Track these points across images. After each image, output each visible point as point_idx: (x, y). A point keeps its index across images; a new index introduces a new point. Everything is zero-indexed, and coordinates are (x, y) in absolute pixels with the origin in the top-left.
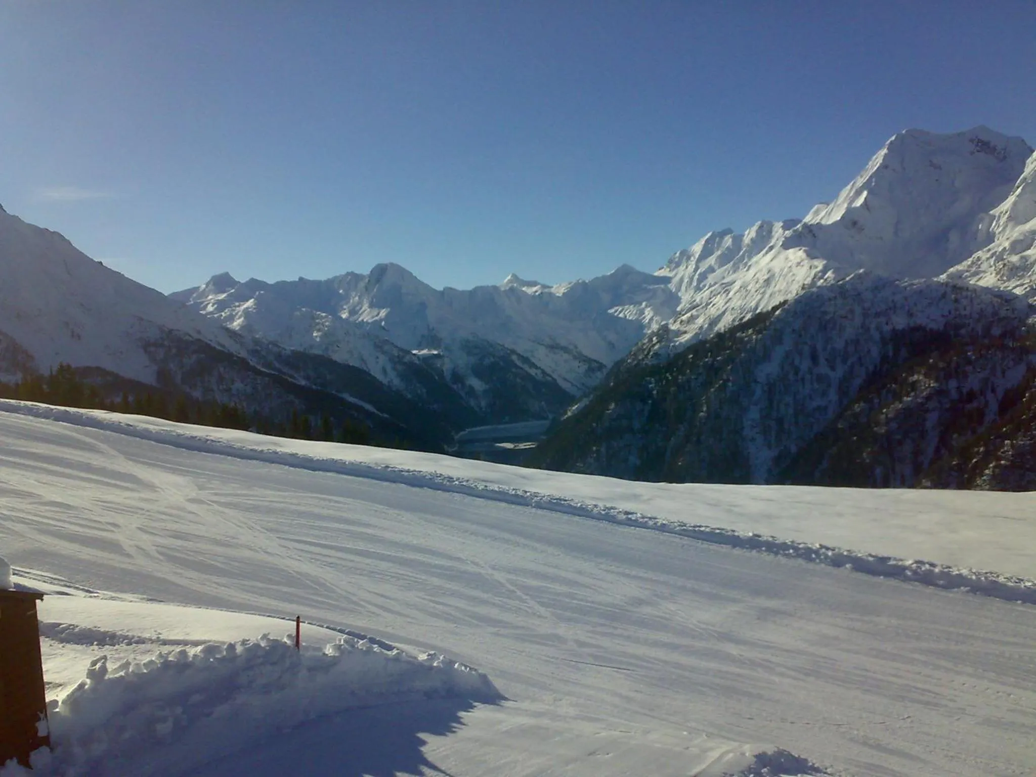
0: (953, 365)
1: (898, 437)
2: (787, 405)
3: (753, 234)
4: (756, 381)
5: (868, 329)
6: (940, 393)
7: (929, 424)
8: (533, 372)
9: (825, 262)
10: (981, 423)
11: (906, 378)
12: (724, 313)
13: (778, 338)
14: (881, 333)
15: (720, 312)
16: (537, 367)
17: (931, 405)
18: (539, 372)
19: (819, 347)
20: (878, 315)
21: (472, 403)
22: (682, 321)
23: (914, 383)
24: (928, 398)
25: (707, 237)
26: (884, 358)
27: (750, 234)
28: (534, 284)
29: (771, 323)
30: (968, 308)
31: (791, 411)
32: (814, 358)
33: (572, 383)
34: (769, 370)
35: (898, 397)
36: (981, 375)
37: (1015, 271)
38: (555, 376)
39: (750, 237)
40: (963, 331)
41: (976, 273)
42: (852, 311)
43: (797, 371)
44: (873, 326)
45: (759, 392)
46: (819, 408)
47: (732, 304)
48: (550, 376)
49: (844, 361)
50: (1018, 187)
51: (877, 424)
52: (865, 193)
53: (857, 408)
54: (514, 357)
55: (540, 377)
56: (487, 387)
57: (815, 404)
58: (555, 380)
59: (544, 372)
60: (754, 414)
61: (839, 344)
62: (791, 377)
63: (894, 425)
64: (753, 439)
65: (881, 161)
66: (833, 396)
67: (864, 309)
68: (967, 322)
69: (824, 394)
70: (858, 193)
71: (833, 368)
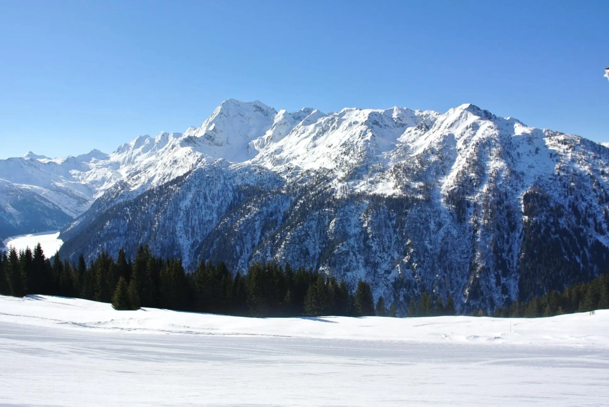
0: (264, 201)
1: (244, 233)
2: (195, 220)
3: (159, 138)
4: (180, 209)
5: (227, 185)
6: (259, 213)
7: (256, 226)
8: (47, 204)
9: (201, 154)
10: (276, 224)
11: (246, 207)
12: (155, 176)
13: (189, 189)
14: (232, 186)
15: (153, 175)
16: (49, 202)
17: (257, 218)
18: (51, 204)
19: (207, 192)
20: (230, 179)
21: (11, 222)
22: (133, 179)
23: (249, 208)
24: (255, 215)
25: (137, 138)
26: (235, 198)
27: (158, 138)
28: (44, 157)
29: (185, 182)
30: (265, 177)
31: (197, 222)
32: (205, 198)
33: (70, 210)
34: (185, 204)
35: (243, 215)
36: (274, 205)
37: (279, 162)
38: (60, 206)
39: (158, 139)
40: (264, 186)
41: (262, 162)
42: (219, 177)
43: (198, 204)
44: (228, 184)
45: (182, 214)
46: (209, 221)
47: (158, 172)
48: (58, 206)
49: (218, 200)
50: (273, 127)
51: (236, 227)
52: (214, 125)
53: (226, 220)
54: (36, 197)
55: (51, 207)
56: (20, 213)
57: (207, 219)
58: (60, 208)
59: (53, 205)
60: (180, 225)
61: (216, 192)
62: (196, 206)
63: (242, 227)
64: (181, 237)
65: (219, 111)
66: (215, 216)
67: (223, 176)
68: (265, 182)
69: (211, 214)
70: (211, 124)
71: (213, 202)
